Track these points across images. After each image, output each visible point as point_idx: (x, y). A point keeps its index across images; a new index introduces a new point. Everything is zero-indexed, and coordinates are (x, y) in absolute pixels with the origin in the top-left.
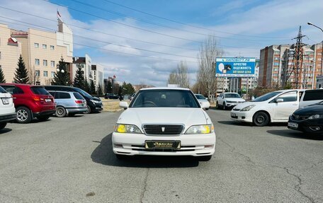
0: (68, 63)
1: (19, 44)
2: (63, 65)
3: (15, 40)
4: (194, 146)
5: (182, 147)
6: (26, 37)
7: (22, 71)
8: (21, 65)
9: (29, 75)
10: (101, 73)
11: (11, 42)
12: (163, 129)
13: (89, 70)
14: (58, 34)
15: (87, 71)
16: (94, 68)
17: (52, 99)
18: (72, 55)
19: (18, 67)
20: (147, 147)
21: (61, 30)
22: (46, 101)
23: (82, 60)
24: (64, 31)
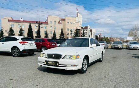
0: (80, 30)
1: (62, 23)
2: (77, 30)
3: (61, 22)
4: (66, 65)
5: (59, 65)
6: (65, 20)
7: (62, 34)
8: (62, 31)
10: (94, 33)
11: (59, 23)
12: (53, 56)
14: (77, 18)
15: (88, 32)
16: (91, 31)
17: (55, 44)
18: (81, 26)
19: (61, 32)
20: (46, 64)
21: (77, 16)
22: (52, 44)
23: (86, 28)
24: (79, 16)
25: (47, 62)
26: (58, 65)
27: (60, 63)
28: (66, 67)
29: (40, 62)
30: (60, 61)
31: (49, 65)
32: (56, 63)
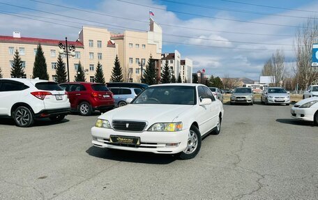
0: (157, 60)
1: (116, 45)
2: (152, 61)
3: (113, 42)
4: (156, 144)
5: (141, 143)
6: (123, 39)
8: (117, 64)
9: (123, 73)
10: (189, 68)
11: (111, 45)
12: (127, 125)
13: (178, 66)
14: (150, 33)
15: (176, 67)
16: (183, 63)
17: (111, 95)
18: (160, 52)
19: (114, 66)
20: (111, 141)
21: (152, 29)
22: (104, 96)
23: (172, 56)
24: (154, 30)
25: (114, 138)
26: (138, 143)
27: (142, 140)
28: (155, 147)
29: (96, 138)
30: (144, 136)
31: (118, 145)
32: (135, 139)
